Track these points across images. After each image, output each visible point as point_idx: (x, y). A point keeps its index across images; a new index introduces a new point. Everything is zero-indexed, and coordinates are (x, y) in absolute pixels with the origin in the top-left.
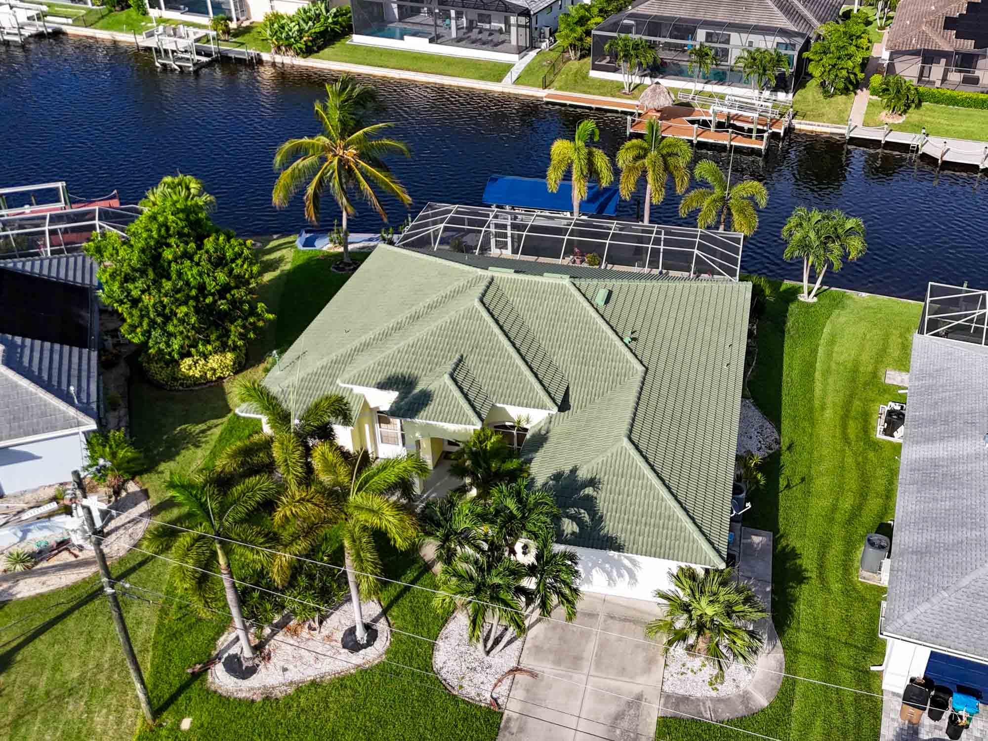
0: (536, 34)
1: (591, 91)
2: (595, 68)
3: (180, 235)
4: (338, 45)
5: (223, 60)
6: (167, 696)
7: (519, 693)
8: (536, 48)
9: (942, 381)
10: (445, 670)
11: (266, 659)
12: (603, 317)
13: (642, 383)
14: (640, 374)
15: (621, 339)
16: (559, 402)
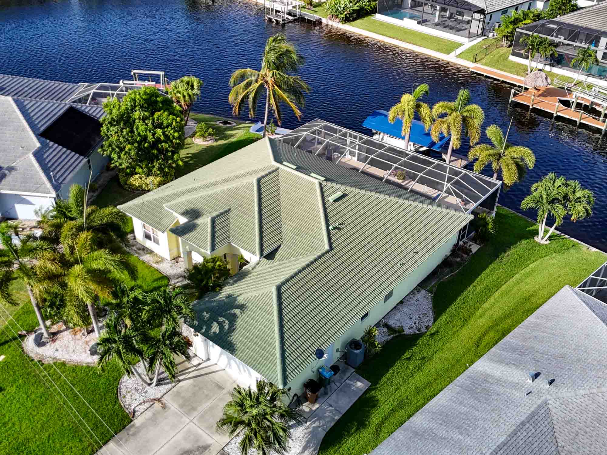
0: (487, 27)
1: (505, 69)
2: (514, 54)
3: (142, 107)
4: (366, 18)
5: (302, 20)
6: (3, 341)
7: (148, 414)
8: (485, 36)
9: (549, 324)
10: (124, 384)
11: (54, 341)
12: (325, 209)
13: (320, 257)
14: (323, 251)
15: (328, 226)
16: (265, 253)
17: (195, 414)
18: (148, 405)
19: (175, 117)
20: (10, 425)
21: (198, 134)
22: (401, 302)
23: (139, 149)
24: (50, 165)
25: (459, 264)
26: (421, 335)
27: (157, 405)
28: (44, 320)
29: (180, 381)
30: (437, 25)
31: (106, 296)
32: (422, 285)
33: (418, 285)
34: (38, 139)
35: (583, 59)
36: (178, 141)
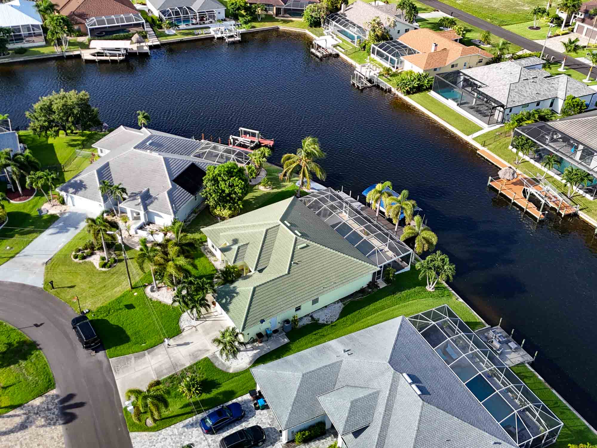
4: (422, 94)
5: (377, 87)
6: (138, 286)
7: (190, 331)
10: (183, 317)
11: (158, 291)
12: (293, 252)
13: (281, 277)
14: (284, 274)
15: (292, 261)
16: (258, 269)
17: (208, 336)
18: (190, 328)
19: (241, 181)
20: (134, 323)
21: (262, 184)
22: (326, 307)
23: (220, 196)
24: (175, 198)
25: (370, 293)
26: (328, 325)
27: (194, 328)
28: (156, 280)
29: (206, 321)
30: (472, 108)
31: (181, 276)
32: (342, 300)
33: (340, 300)
34: (171, 182)
35: (548, 163)
36: (240, 195)
